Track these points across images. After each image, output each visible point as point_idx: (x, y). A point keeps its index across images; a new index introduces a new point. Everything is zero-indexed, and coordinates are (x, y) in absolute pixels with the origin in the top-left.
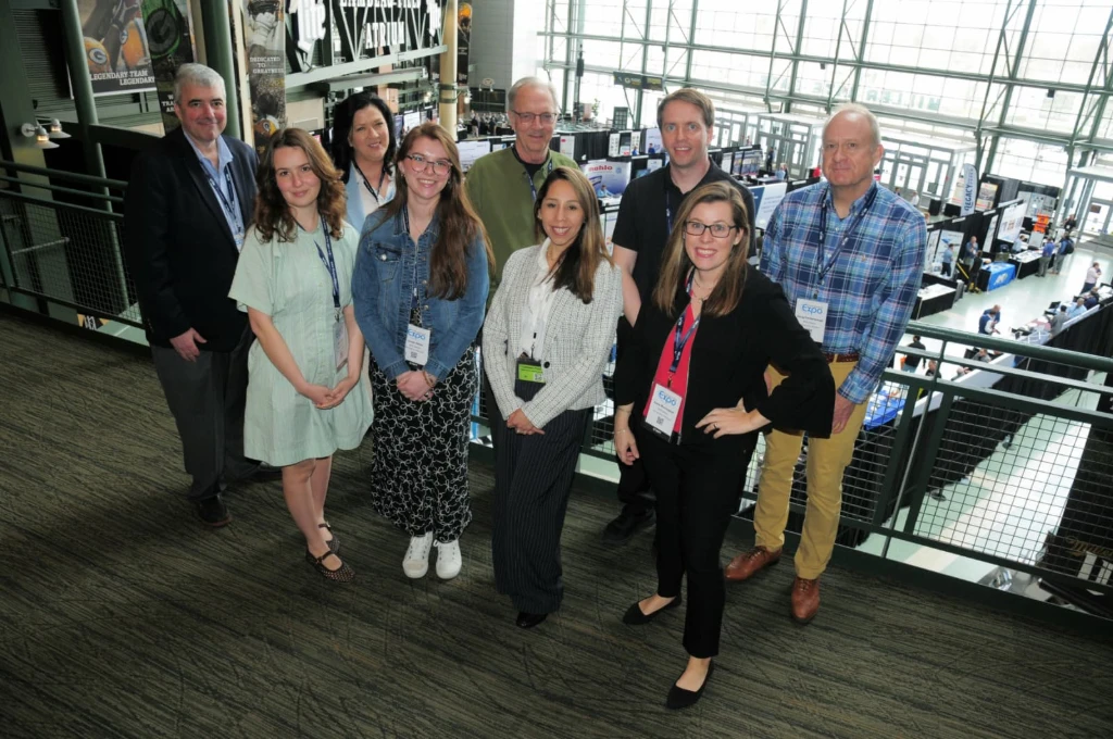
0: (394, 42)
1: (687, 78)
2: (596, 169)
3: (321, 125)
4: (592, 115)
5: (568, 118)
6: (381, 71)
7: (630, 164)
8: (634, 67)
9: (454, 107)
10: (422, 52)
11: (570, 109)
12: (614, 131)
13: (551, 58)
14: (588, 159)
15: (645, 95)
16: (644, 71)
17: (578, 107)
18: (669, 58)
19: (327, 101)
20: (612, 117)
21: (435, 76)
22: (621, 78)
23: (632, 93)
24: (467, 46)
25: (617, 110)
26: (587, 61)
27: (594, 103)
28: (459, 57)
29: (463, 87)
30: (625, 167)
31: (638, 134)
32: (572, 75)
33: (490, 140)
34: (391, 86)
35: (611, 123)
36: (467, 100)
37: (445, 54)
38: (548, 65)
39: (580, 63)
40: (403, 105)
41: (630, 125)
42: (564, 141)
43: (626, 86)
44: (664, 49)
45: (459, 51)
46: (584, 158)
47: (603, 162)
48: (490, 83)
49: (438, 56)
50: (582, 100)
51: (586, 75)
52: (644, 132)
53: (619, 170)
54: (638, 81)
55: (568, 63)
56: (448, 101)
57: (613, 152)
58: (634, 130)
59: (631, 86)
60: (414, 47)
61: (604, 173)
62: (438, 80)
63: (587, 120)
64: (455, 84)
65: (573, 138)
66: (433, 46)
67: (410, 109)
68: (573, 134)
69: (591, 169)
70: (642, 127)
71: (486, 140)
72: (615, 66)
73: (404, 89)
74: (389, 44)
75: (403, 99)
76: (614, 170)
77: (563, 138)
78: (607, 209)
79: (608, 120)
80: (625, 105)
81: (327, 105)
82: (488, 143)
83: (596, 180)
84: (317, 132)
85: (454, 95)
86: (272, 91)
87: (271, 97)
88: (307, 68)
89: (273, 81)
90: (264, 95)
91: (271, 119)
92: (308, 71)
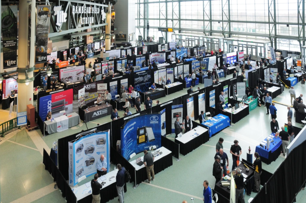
0: (90, 23)
1: (180, 28)
2: (154, 55)
3: (68, 48)
4: (153, 40)
5: (145, 41)
6: (88, 31)
7: (165, 53)
8: (164, 26)
9: (110, 40)
10: (99, 25)
11: (146, 39)
12: (160, 44)
13: (140, 25)
14: (152, 53)
15: (168, 33)
16: (167, 26)
17: (148, 38)
18: (174, 23)
19: (70, 41)
20: (158, 40)
21: (104, 32)
22: (160, 29)
23: (164, 33)
24: (114, 23)
25: (160, 38)
26: (150, 25)
27: (153, 36)
28: (111, 26)
29: (113, 34)
30: (164, 55)
31: (167, 44)
32: (146, 29)
33: (121, 49)
34: (91, 35)
35: (158, 42)
36: (114, 38)
37: (107, 25)
38: (139, 27)
39: (148, 26)
40: (94, 41)
41: (164, 42)
42: (144, 48)
43: (162, 31)
44: (172, 21)
45: (111, 24)
46: (150, 52)
47: (156, 53)
48: (121, 33)
49: (105, 26)
50: (150, 36)
51: (150, 29)
52: (169, 44)
53: (162, 56)
54: (166, 30)
55: (144, 26)
56: (108, 39)
57: (160, 50)
58: (165, 43)
59: (163, 31)
60: (97, 24)
61: (157, 57)
62: (105, 33)
63: (151, 41)
64: (110, 34)
65: (147, 47)
66: (103, 24)
67: (97, 41)
68: (146, 46)
69: (152, 56)
70: (168, 42)
71: (119, 49)
72: (159, 26)
73: (95, 36)
74: (88, 23)
75: (95, 39)
76: (160, 55)
77: (143, 47)
78: (158, 69)
79: (157, 41)
80: (163, 37)
81: (70, 42)
82: (120, 50)
83: (155, 59)
84: (66, 50)
85: (109, 37)
86: (43, 38)
87: (43, 40)
88: (59, 31)
89: (44, 35)
90: (41, 39)
91: (42, 47)
92: (59, 32)
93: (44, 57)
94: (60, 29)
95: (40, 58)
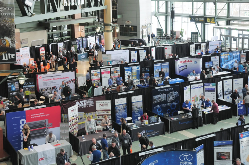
0: (79, 4)
1: (228, 16)
2: (184, 62)
3: (46, 42)
4: (180, 36)
5: (168, 38)
6: (76, 17)
7: (201, 59)
8: (200, 13)
9: (111, 34)
10: (94, 9)
11: (169, 34)
12: (193, 43)
13: (159, 11)
14: (179, 57)
15: (206, 26)
16: (205, 15)
17: (173, 32)
18: (218, 8)
19: (49, 31)
20: (190, 37)
21: (101, 20)
22: (193, 18)
23: (199, 25)
24: (117, 6)
25: (192, 33)
26: (176, 11)
27: (180, 30)
28: (113, 11)
29: (115, 25)
30: (199, 61)
31: (205, 44)
32: (169, 18)
33: (129, 49)
34: (81, 24)
35: (190, 39)
36: (118, 31)
37: (106, 9)
38: (157, 14)
39: (173, 12)
40: (87, 33)
41: (200, 40)
42: (166, 49)
43: (196, 22)
44: (215, 4)
45: (113, 8)
46: (177, 57)
47: (187, 58)
48: (129, 23)
49: (102, 11)
50: (175, 29)
51: (176, 18)
52: (207, 43)
53: (196, 62)
54: (203, 19)
55: (167, 13)
56: (108, 31)
57: (192, 53)
58: (202, 43)
59: (199, 22)
60: (90, 6)
61: (188, 64)
62: (103, 22)
63: (178, 39)
64: (112, 24)
65: (171, 47)
66: (100, 6)
67: (91, 35)
68: (170, 46)
69: (181, 62)
70: (206, 41)
71: (127, 49)
72: (191, 13)
73: (87, 26)
74: (76, 4)
75: (87, 31)
76: (193, 62)
77: (165, 47)
78: (191, 83)
79: (188, 38)
80: (197, 31)
81: (48, 33)
82: (128, 51)
83: (184, 67)
84: (43, 46)
85: (111, 28)
86: (7, 25)
87: (7, 27)
88: (30, 14)
89: (8, 20)
90: (3, 26)
91: (6, 38)
92: (31, 16)
93: (12, 55)
94: (32, 11)
95: (5, 55)
